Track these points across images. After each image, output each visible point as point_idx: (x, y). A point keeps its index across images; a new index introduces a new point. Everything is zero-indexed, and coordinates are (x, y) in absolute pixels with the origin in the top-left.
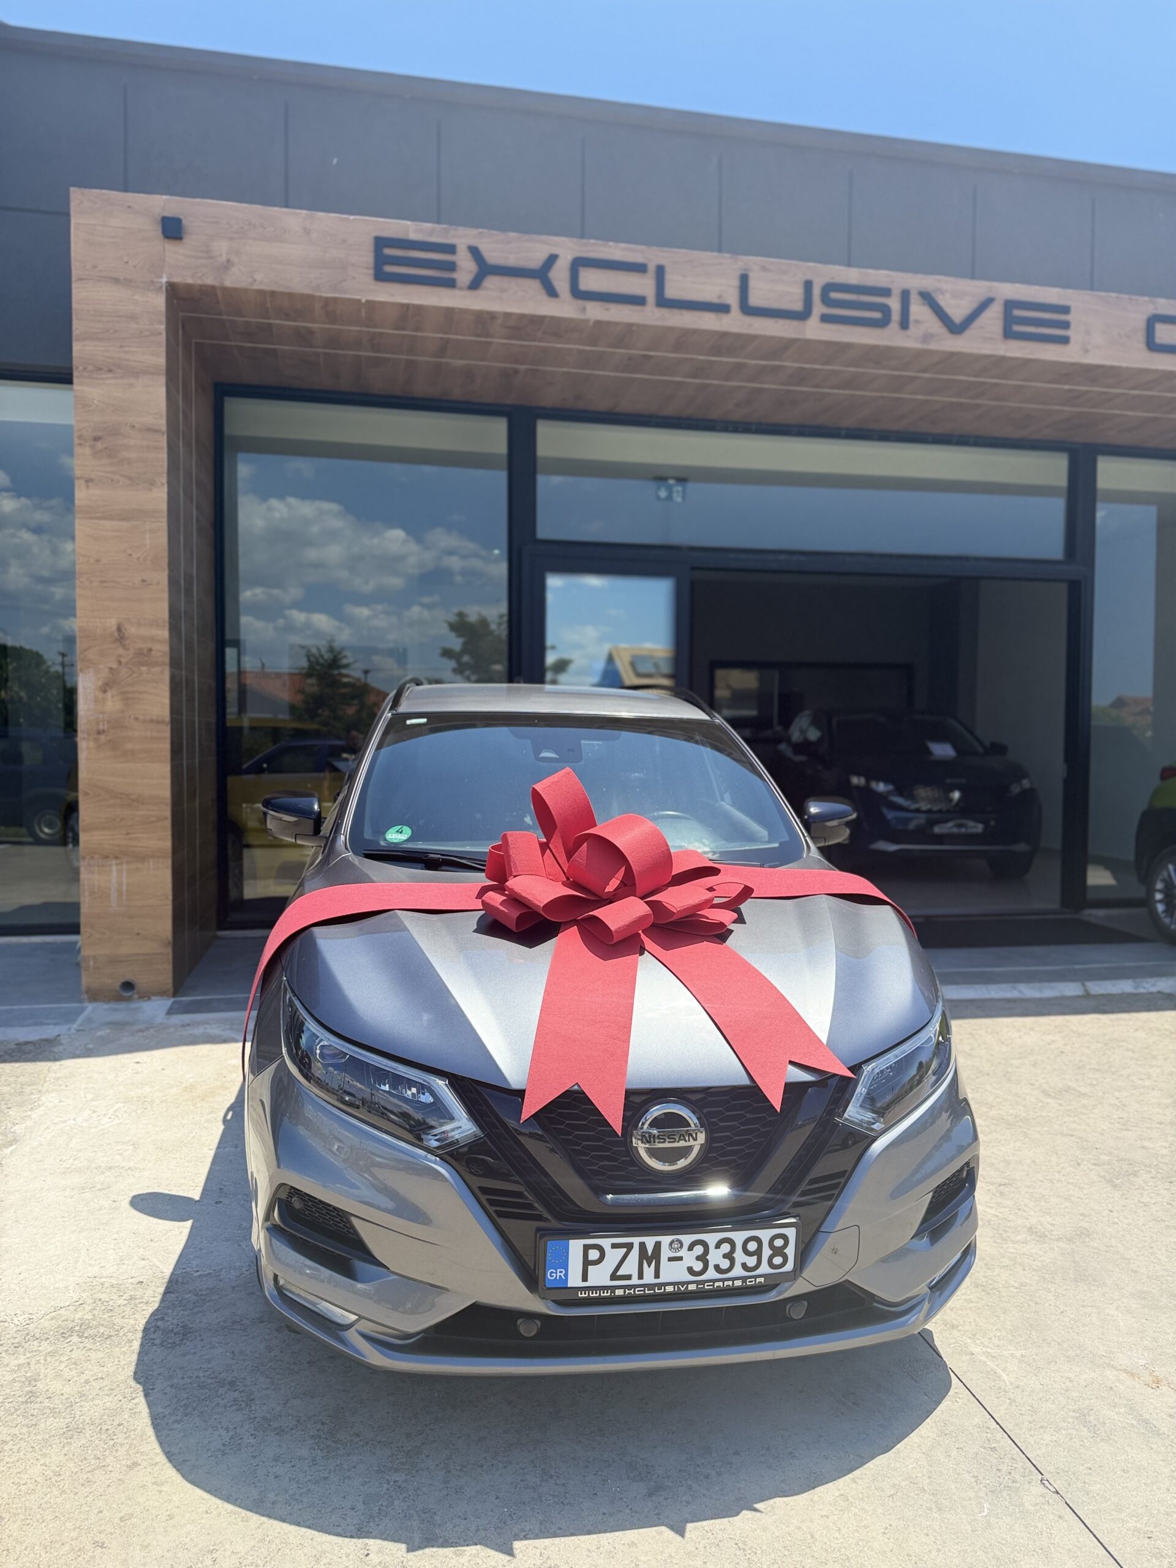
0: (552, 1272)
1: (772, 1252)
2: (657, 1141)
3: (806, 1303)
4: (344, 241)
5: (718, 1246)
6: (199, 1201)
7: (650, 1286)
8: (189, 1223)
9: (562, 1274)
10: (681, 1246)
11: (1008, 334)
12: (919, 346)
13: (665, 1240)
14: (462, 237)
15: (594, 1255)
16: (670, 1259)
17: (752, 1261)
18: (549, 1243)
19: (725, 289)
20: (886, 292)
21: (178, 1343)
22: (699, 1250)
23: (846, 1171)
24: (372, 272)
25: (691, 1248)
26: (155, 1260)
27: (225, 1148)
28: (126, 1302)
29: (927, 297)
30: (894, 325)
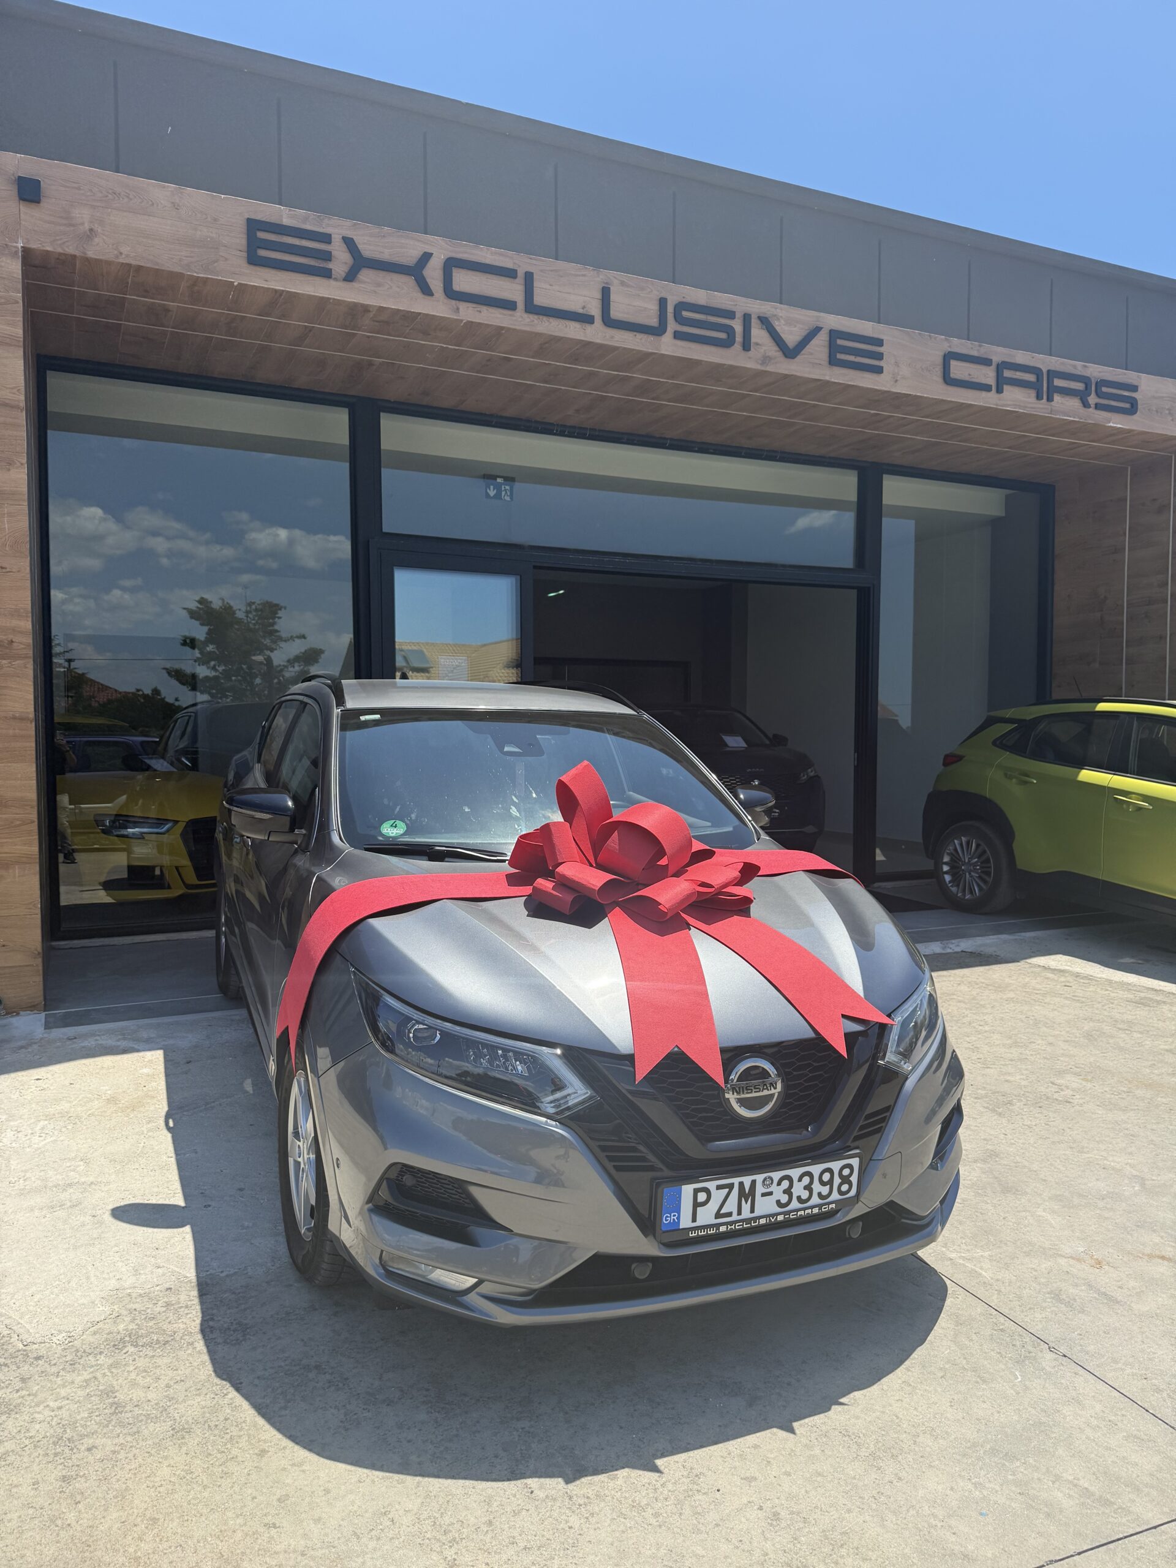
0: (667, 1217)
1: (840, 1181)
2: (745, 1092)
3: (861, 1223)
4: (215, 220)
5: (800, 1180)
6: (185, 1207)
7: (748, 1221)
8: (188, 1229)
9: (675, 1218)
10: (772, 1183)
11: (833, 361)
12: (759, 367)
13: (759, 1178)
14: (337, 228)
15: (702, 1197)
16: (763, 1195)
17: (825, 1190)
18: (665, 1190)
19: (585, 299)
20: (731, 315)
21: (241, 1338)
22: (785, 1184)
23: (890, 1106)
24: (245, 255)
25: (779, 1184)
26: (171, 1267)
27: (185, 1154)
28: (164, 1309)
29: (765, 322)
30: (738, 346)
